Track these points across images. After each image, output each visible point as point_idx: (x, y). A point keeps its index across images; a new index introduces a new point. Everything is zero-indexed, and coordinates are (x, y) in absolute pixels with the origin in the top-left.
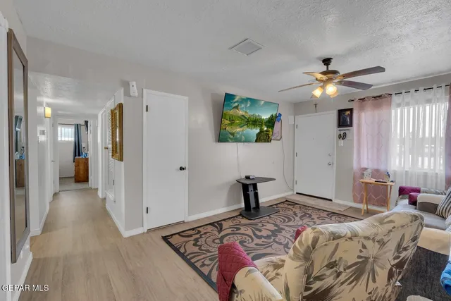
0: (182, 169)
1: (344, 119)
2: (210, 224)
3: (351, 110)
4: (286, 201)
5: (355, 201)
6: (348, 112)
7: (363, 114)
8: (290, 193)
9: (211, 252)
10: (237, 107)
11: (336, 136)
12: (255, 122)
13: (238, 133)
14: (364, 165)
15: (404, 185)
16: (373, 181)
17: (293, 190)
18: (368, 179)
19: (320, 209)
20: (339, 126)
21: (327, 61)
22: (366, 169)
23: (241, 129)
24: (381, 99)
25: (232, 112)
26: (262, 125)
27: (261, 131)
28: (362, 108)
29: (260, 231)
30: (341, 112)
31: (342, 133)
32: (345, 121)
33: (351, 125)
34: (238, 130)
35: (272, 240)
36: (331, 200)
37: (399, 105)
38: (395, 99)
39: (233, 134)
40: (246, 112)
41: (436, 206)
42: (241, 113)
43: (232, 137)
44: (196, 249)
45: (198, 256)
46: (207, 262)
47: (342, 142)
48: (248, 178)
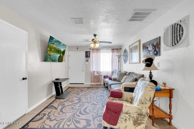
0: (24, 79)
1: (87, 55)
2: (45, 108)
3: (90, 52)
4: (69, 87)
5: (92, 82)
6: (89, 53)
7: (93, 54)
8: (68, 84)
9: (65, 119)
10: (53, 43)
11: (85, 61)
12: (58, 51)
13: (52, 55)
14: (94, 70)
15: (105, 75)
16: (98, 75)
17: (68, 83)
18: (96, 74)
19: (83, 88)
20: (86, 57)
21: (95, 35)
22: (94, 71)
23: (54, 54)
24: (98, 50)
25: (51, 45)
26: (61, 54)
27: (60, 56)
28: (93, 52)
29: (74, 101)
30: (86, 52)
31: (87, 59)
32: (88, 55)
33: (90, 57)
34: (53, 54)
35: (82, 103)
36: (83, 84)
37: (102, 52)
38: (101, 51)
39: (50, 55)
40: (56, 46)
41: (116, 79)
42: (55, 46)
43: (49, 57)
44: (55, 122)
45: (61, 123)
46: (69, 123)
47: (87, 63)
48: (56, 79)
